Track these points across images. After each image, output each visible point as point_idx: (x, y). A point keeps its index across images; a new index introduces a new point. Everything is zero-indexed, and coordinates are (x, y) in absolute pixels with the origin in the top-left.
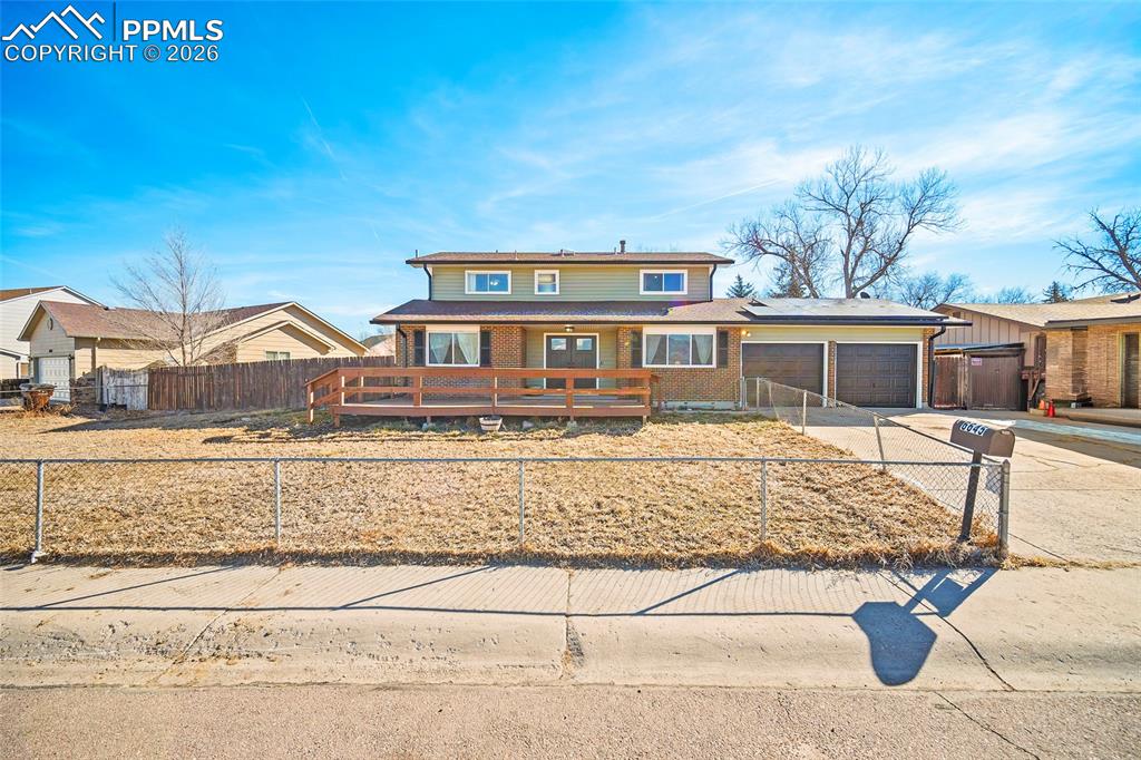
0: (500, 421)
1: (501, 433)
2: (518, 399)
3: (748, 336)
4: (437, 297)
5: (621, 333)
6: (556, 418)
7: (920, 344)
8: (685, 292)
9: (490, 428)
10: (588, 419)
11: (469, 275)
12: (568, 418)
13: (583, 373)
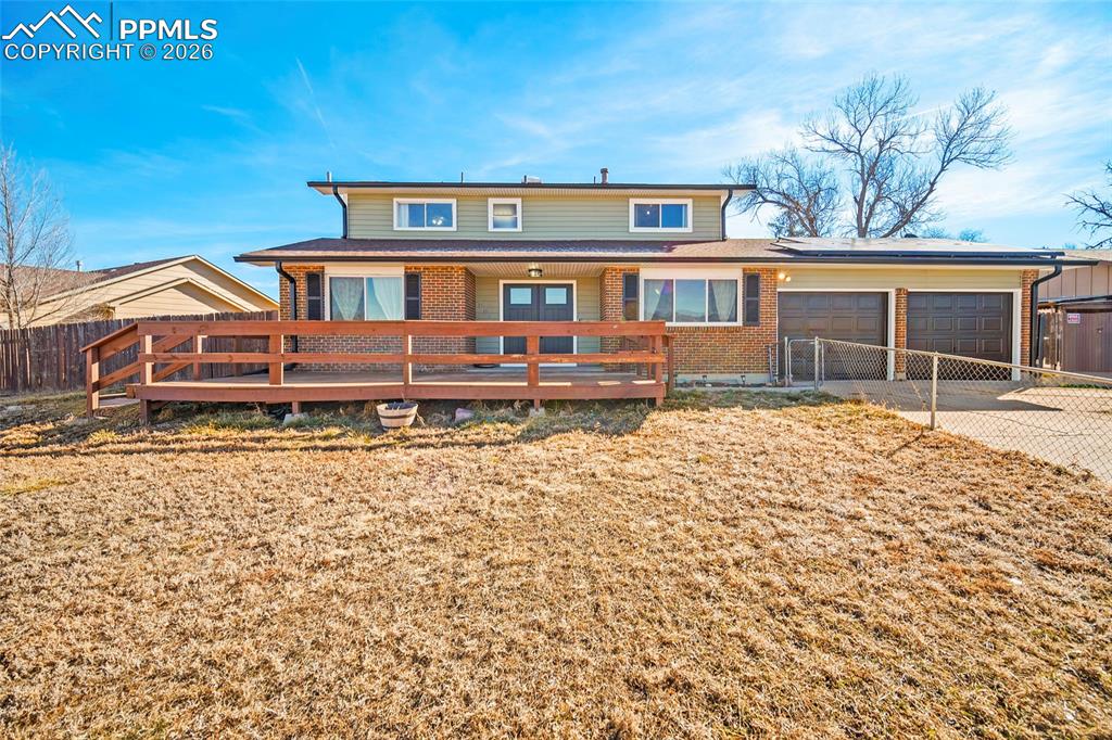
0: (414, 410)
1: (413, 432)
2: (460, 372)
3: (786, 280)
4: (354, 234)
5: (608, 276)
6: (511, 403)
7: (1018, 293)
8: (689, 229)
9: (395, 423)
10: (562, 403)
11: (399, 204)
12: (531, 403)
13: (554, 329)
